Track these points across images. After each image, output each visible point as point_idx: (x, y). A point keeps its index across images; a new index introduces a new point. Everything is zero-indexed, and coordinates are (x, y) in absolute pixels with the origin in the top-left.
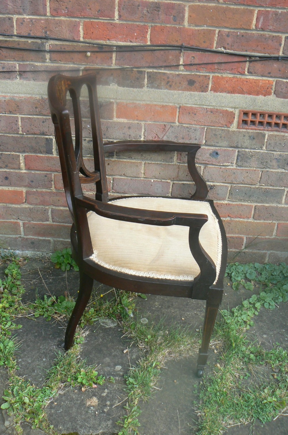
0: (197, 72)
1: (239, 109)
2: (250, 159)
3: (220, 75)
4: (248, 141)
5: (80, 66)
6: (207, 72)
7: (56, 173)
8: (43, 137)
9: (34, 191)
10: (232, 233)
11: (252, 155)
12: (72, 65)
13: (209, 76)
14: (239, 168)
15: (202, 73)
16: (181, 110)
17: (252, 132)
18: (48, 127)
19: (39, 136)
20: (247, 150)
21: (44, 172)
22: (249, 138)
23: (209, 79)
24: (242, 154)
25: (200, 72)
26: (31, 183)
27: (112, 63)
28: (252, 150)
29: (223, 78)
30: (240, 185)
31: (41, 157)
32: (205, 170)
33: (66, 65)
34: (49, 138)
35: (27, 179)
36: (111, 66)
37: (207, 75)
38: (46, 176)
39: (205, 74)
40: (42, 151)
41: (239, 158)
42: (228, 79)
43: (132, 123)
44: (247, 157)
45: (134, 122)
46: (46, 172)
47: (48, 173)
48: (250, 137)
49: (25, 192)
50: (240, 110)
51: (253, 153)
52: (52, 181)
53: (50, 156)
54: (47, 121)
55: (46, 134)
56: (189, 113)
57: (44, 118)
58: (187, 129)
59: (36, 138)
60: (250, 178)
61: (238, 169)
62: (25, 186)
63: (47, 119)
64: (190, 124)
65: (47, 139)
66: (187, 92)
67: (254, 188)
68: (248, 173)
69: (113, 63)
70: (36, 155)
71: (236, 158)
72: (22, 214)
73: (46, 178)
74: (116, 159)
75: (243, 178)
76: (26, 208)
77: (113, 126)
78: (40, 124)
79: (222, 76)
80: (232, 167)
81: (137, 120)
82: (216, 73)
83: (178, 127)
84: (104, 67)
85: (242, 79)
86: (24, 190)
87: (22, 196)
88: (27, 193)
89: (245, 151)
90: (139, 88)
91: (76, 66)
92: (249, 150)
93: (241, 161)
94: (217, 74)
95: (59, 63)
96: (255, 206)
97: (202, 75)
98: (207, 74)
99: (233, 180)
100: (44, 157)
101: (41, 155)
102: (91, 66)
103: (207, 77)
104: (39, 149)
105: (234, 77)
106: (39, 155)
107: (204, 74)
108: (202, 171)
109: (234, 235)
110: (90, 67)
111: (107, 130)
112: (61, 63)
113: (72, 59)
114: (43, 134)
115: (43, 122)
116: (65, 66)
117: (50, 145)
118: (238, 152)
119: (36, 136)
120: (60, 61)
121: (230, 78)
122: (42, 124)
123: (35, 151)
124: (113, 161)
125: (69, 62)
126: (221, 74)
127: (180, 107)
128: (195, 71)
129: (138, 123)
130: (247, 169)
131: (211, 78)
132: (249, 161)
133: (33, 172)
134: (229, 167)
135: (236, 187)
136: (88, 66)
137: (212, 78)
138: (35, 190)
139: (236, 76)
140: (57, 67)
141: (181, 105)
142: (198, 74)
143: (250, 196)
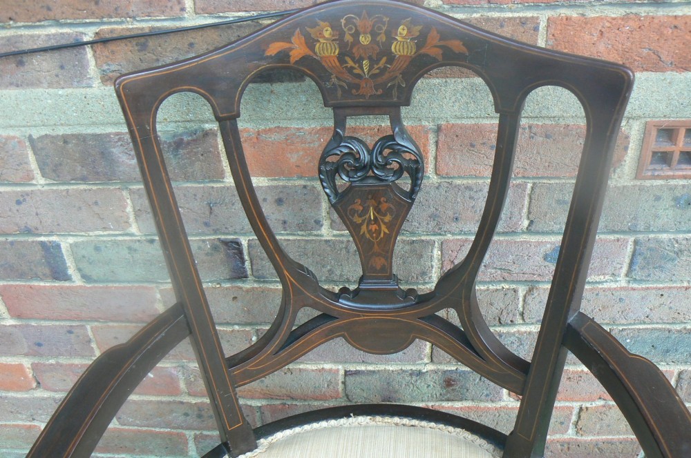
0: (490, 9)
1: (643, 121)
2: (673, 260)
3: (574, 13)
4: (670, 212)
5: (81, 29)
6: (529, 8)
7: (96, 324)
8: (31, 239)
9: (52, 365)
10: (610, 433)
11: (681, 251)
12: (53, 31)
13: (535, 20)
14: (635, 286)
15: (511, 10)
16: (442, 137)
17: (684, 186)
18: (37, 214)
19: (22, 239)
20: (664, 236)
21: (62, 323)
22: (673, 203)
23: (536, 29)
24: (650, 249)
25: (502, 10)
26: (36, 348)
27: (183, 9)
28: (681, 236)
29: (585, 22)
30: (637, 327)
31: (40, 287)
32: (529, 299)
33: (36, 32)
34: (50, 242)
35: (24, 340)
36: (181, 19)
37: (527, 18)
38: (70, 332)
39: (521, 15)
40: (40, 274)
41: (639, 259)
42: (608, 24)
43: (284, 187)
44: (663, 257)
45: (290, 184)
46: (68, 323)
47: (74, 324)
48: (676, 199)
49: (29, 366)
50: (646, 123)
51: (684, 242)
52: (89, 341)
53: (67, 284)
54: (28, 199)
55: (36, 232)
56: (472, 146)
57: (17, 193)
58: (467, 193)
59: (12, 243)
60: (670, 308)
61: (633, 289)
62: (26, 355)
63: (28, 195)
64: (476, 177)
65: (42, 243)
66: (459, 80)
67: (679, 331)
68: (666, 295)
69: (188, 9)
70: (28, 283)
71: (627, 260)
72: (40, 412)
73: (72, 336)
74: (256, 285)
75: (647, 309)
76: (43, 399)
77: (227, 200)
78: (10, 210)
79: (583, 15)
80: (613, 285)
81: (300, 178)
82: (563, 6)
83: (437, 188)
84: (158, 24)
85: (656, 21)
86: (27, 363)
87: (26, 377)
88: (35, 367)
89: (658, 241)
90: (291, 80)
91: (66, 30)
92: (672, 236)
93: (642, 269)
94: (564, 12)
95: (11, 27)
96: (680, 374)
97: (510, 19)
98: (529, 14)
99: (618, 316)
100: (52, 287)
101: (42, 284)
102: (116, 27)
103: (530, 25)
104: (31, 270)
105: (626, 18)
106: (35, 283)
107: (516, 15)
108: (521, 299)
109: (616, 437)
110: (112, 31)
111: (211, 213)
112: (19, 27)
113: (49, 9)
114: (28, 231)
115: (19, 203)
116: (32, 36)
117: (58, 259)
118: (636, 242)
119: (10, 239)
120: (10, 19)
121: (614, 19)
122: (18, 207)
123: (22, 276)
124: (248, 291)
125: (40, 21)
126: (580, 11)
127: (439, 130)
128: (482, 7)
129: (305, 187)
130: (661, 286)
131: (543, 25)
132: (669, 265)
133: (33, 323)
134: (605, 286)
135: (624, 333)
136: (105, 27)
137: (548, 26)
138: (52, 361)
139: (635, 10)
140: (9, 39)
141: (443, 123)
142: (496, 15)
143: (668, 351)
